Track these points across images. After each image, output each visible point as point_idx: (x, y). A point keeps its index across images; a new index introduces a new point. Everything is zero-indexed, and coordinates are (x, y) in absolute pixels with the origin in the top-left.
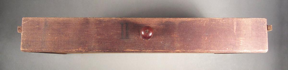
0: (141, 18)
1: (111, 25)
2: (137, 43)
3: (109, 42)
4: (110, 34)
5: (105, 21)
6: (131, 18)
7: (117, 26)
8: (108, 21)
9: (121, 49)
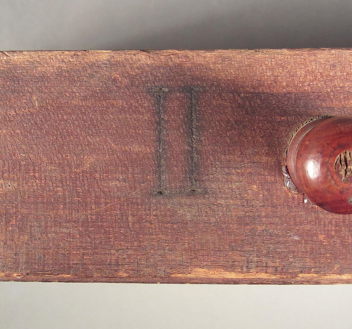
0: (285, 51)
1: (85, 98)
2: (260, 228)
3: (75, 215)
4: (78, 166)
5: (43, 78)
6: (216, 53)
7: (122, 110)
8: (60, 74)
9: (155, 266)
